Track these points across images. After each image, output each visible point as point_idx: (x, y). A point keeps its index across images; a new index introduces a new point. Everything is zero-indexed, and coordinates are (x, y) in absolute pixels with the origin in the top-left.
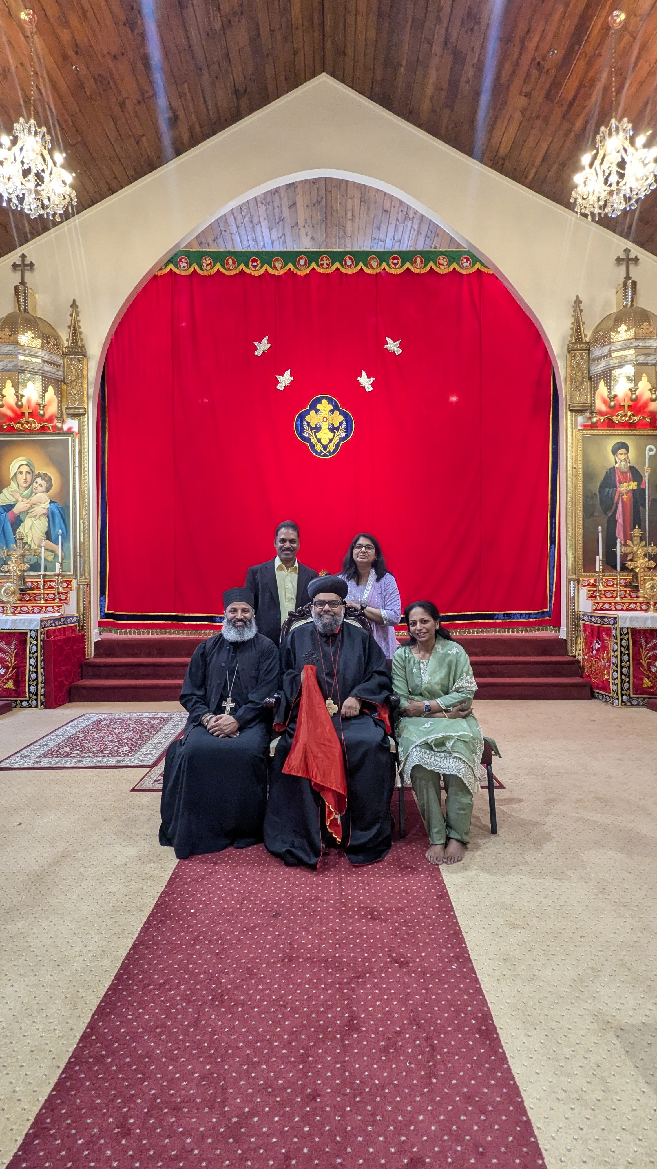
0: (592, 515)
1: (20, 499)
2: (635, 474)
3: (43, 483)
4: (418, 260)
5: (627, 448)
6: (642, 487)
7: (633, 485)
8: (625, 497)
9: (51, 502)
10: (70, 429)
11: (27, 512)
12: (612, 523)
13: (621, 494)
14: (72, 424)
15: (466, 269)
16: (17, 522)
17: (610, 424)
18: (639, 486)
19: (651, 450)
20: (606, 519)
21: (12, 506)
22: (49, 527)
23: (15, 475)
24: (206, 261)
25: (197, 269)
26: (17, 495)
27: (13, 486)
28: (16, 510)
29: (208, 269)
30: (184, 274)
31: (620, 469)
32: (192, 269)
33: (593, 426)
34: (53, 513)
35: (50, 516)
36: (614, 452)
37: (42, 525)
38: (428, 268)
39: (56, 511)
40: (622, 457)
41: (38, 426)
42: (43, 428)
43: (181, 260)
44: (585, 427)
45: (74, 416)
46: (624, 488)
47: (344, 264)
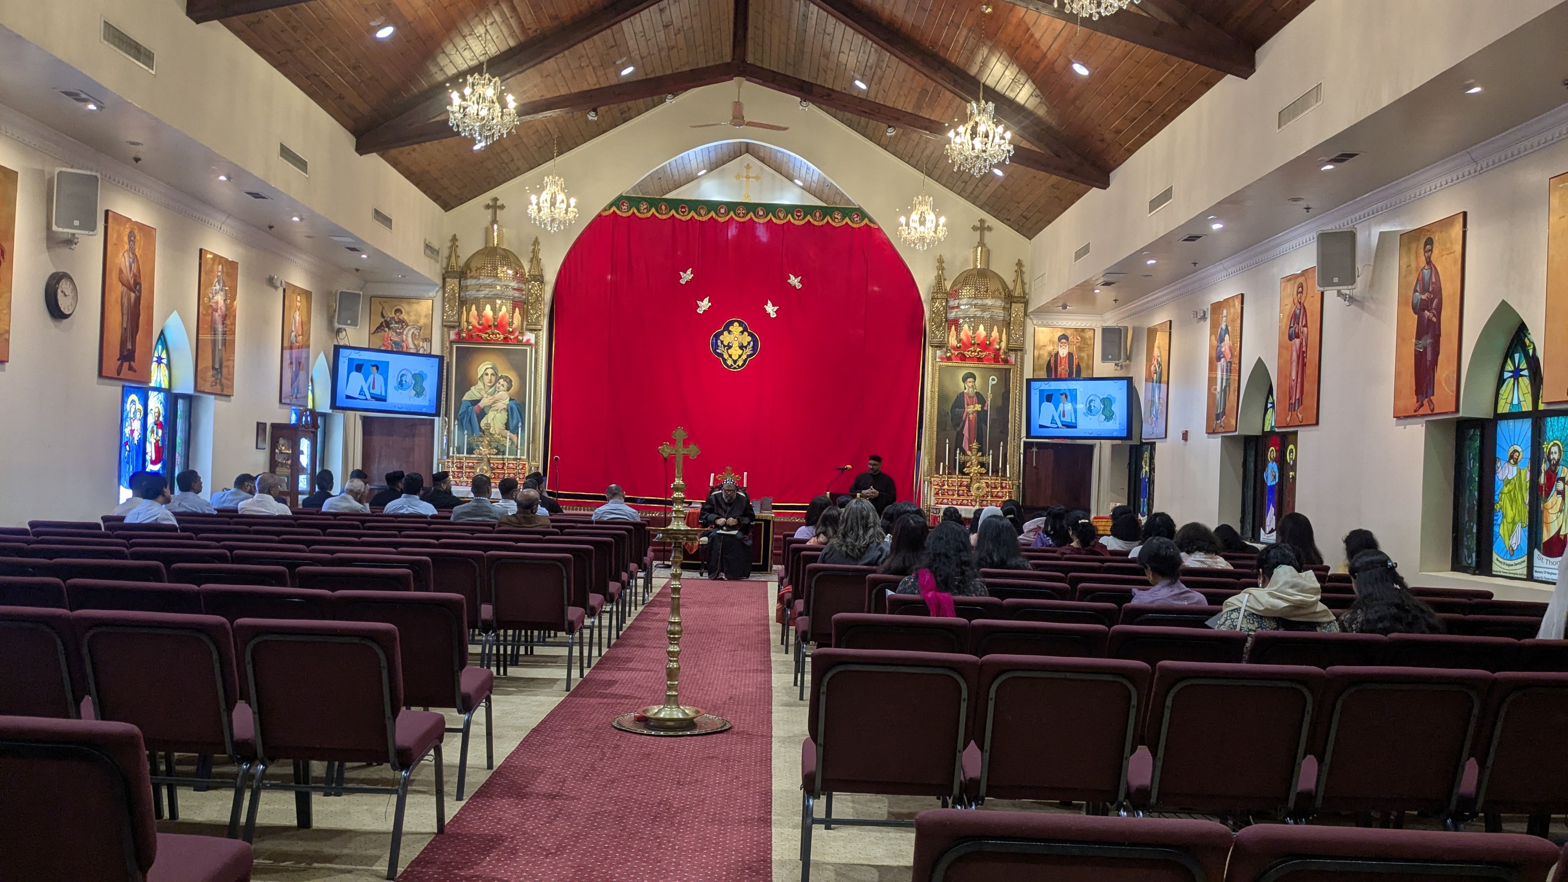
0: (944, 430)
1: (485, 395)
2: (980, 398)
3: (505, 384)
4: (818, 214)
5: (975, 378)
6: (985, 408)
7: (978, 407)
8: (971, 416)
9: (511, 400)
10: (528, 340)
11: (490, 407)
12: (960, 436)
13: (968, 414)
14: (530, 337)
15: (856, 224)
16: (482, 414)
17: (963, 358)
18: (982, 408)
19: (993, 380)
20: (955, 433)
21: (479, 401)
22: (508, 420)
23: (482, 376)
24: (643, 206)
25: (636, 211)
26: (483, 392)
27: (480, 385)
28: (481, 404)
29: (645, 212)
30: (624, 215)
31: (968, 394)
32: (631, 212)
33: (949, 359)
34: (512, 408)
35: (509, 410)
36: (964, 380)
37: (502, 417)
38: (825, 221)
39: (514, 407)
40: (970, 384)
41: (502, 336)
42: (506, 339)
43: (622, 204)
44: (942, 359)
45: (531, 330)
46: (970, 409)
47: (756, 215)
